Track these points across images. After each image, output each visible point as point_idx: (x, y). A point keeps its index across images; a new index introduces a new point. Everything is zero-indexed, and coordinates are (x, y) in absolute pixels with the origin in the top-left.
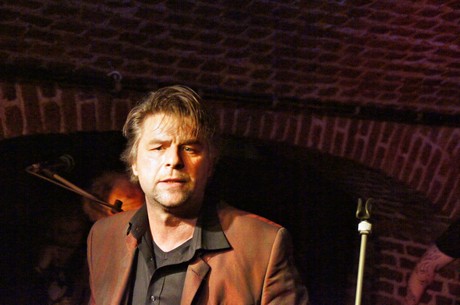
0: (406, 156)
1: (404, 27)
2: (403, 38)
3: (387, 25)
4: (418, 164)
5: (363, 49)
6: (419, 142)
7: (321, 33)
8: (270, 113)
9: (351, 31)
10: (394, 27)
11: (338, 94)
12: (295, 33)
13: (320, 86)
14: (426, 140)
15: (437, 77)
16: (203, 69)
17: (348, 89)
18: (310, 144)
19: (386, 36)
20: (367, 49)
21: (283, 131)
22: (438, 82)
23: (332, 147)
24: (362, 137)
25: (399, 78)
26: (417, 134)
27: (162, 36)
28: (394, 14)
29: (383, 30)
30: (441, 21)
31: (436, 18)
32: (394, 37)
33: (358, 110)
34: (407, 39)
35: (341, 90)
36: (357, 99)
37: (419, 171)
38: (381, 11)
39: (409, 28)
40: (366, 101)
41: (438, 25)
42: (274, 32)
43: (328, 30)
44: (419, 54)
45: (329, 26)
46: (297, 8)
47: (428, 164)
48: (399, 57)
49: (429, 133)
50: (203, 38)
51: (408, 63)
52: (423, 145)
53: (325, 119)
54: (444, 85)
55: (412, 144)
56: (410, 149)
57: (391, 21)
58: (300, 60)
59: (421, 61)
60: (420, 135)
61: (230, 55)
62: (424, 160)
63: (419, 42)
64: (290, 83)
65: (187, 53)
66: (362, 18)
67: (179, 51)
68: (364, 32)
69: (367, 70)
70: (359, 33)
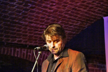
1: (37, 22)
2: (37, 25)
3: (32, 21)
5: (27, 28)
6: (44, 55)
7: (16, 23)
8: (4, 47)
9: (24, 23)
10: (35, 22)
11: (22, 42)
12: (9, 23)
13: (17, 39)
17: (25, 40)
18: (16, 56)
19: (32, 25)
20: (28, 28)
21: (8, 52)
23: (22, 56)
24: (30, 54)
25: (38, 37)
28: (34, 18)
29: (32, 23)
30: (46, 20)
31: (44, 19)
32: (35, 25)
33: (28, 46)
34: (38, 25)
35: (23, 41)
36: (27, 43)
38: (31, 17)
39: (38, 22)
40: (30, 44)
41: (45, 22)
42: (3, 22)
43: (18, 22)
44: (42, 30)
45: (18, 21)
46: (9, 15)
48: (37, 31)
49: (47, 53)
51: (39, 33)
52: (46, 56)
53: (19, 49)
55: (43, 56)
56: (42, 57)
57: (34, 20)
58: (11, 31)
60: (45, 54)
63: (41, 26)
64: (9, 38)
66: (26, 19)
68: (27, 23)
69: (29, 35)
70: (26, 23)
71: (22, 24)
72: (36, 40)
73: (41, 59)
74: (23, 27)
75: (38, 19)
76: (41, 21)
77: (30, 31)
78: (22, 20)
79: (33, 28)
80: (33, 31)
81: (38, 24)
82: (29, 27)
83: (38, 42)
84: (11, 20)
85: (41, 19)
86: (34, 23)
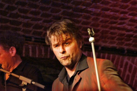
0: (122, 69)
1: (115, 8)
3: (108, 6)
4: (127, 73)
5: (99, 19)
6: (127, 63)
7: (82, 11)
9: (94, 10)
10: (111, 8)
13: (84, 37)
14: (130, 62)
15: (131, 33)
16: (33, 28)
19: (108, 13)
20: (101, 19)
22: (132, 36)
25: (116, 33)
26: (126, 60)
27: (15, 12)
28: (111, 1)
29: (107, 10)
31: (128, 4)
32: (112, 13)
33: (100, 48)
34: (117, 14)
37: (128, 76)
39: (118, 8)
40: (103, 44)
41: (129, 7)
42: (62, 10)
43: (84, 9)
44: (123, 21)
45: (85, 7)
47: (132, 73)
48: (115, 23)
49: (131, 59)
50: (32, 13)
51: (118, 26)
52: (129, 65)
53: (86, 52)
54: (135, 37)
55: (124, 64)
56: (124, 66)
57: (110, 4)
59: (124, 25)
60: (127, 60)
61: (44, 21)
62: (130, 71)
63: (122, 15)
65: (26, 20)
66: (98, 4)
67: (22, 19)
68: (99, 10)
69: (102, 29)
70: (97, 11)
71: (91, 12)
72: (113, 38)
73: (121, 69)
74: (93, 17)
75: (117, 3)
76: (122, 7)
77: (104, 24)
78: (91, 6)
79: (108, 19)
80: (109, 24)
81: (117, 11)
82: (103, 17)
83: (117, 41)
84: (74, 6)
85: (122, 4)
86: (110, 11)
